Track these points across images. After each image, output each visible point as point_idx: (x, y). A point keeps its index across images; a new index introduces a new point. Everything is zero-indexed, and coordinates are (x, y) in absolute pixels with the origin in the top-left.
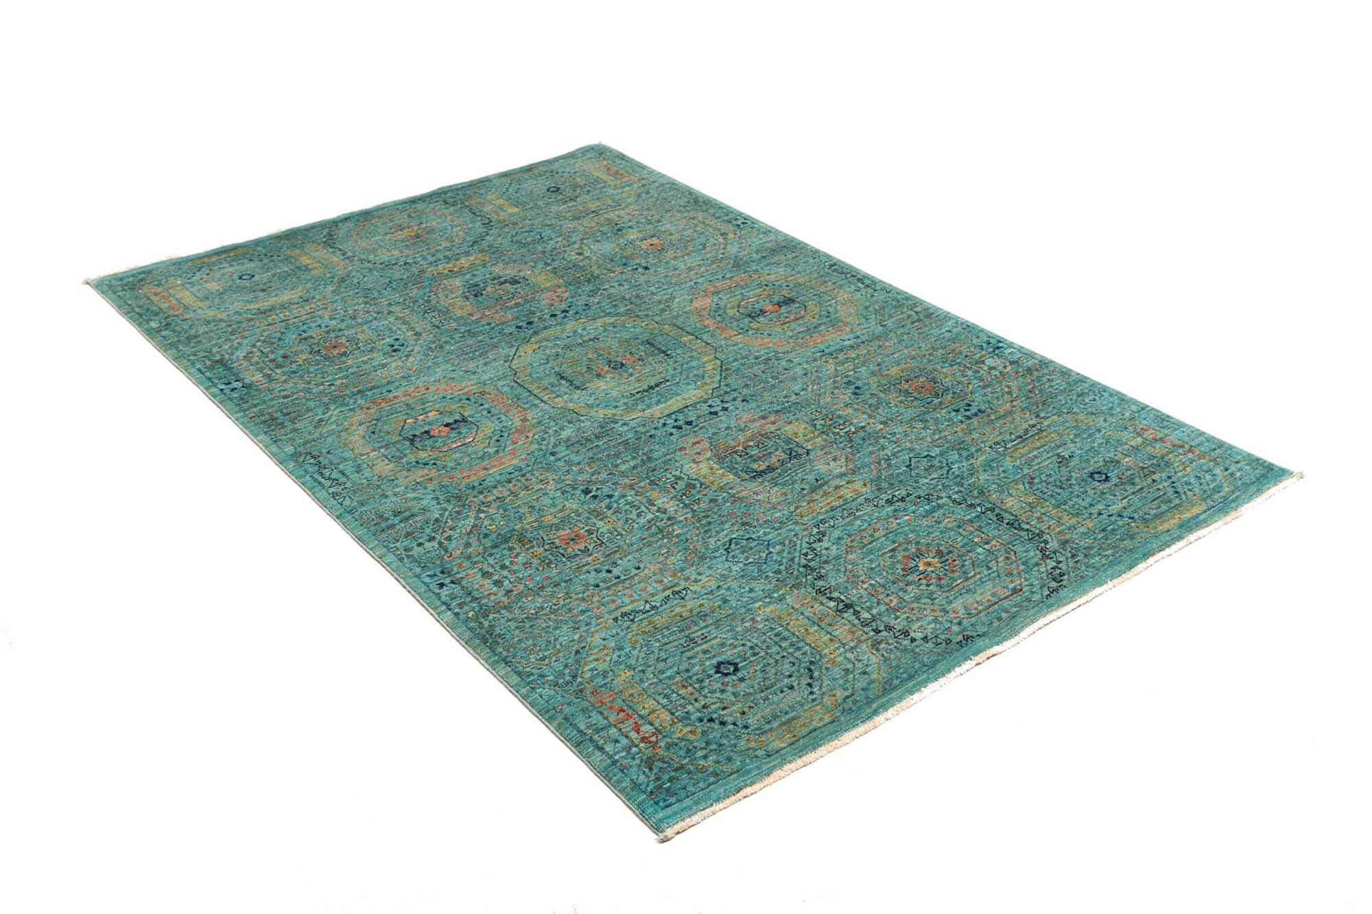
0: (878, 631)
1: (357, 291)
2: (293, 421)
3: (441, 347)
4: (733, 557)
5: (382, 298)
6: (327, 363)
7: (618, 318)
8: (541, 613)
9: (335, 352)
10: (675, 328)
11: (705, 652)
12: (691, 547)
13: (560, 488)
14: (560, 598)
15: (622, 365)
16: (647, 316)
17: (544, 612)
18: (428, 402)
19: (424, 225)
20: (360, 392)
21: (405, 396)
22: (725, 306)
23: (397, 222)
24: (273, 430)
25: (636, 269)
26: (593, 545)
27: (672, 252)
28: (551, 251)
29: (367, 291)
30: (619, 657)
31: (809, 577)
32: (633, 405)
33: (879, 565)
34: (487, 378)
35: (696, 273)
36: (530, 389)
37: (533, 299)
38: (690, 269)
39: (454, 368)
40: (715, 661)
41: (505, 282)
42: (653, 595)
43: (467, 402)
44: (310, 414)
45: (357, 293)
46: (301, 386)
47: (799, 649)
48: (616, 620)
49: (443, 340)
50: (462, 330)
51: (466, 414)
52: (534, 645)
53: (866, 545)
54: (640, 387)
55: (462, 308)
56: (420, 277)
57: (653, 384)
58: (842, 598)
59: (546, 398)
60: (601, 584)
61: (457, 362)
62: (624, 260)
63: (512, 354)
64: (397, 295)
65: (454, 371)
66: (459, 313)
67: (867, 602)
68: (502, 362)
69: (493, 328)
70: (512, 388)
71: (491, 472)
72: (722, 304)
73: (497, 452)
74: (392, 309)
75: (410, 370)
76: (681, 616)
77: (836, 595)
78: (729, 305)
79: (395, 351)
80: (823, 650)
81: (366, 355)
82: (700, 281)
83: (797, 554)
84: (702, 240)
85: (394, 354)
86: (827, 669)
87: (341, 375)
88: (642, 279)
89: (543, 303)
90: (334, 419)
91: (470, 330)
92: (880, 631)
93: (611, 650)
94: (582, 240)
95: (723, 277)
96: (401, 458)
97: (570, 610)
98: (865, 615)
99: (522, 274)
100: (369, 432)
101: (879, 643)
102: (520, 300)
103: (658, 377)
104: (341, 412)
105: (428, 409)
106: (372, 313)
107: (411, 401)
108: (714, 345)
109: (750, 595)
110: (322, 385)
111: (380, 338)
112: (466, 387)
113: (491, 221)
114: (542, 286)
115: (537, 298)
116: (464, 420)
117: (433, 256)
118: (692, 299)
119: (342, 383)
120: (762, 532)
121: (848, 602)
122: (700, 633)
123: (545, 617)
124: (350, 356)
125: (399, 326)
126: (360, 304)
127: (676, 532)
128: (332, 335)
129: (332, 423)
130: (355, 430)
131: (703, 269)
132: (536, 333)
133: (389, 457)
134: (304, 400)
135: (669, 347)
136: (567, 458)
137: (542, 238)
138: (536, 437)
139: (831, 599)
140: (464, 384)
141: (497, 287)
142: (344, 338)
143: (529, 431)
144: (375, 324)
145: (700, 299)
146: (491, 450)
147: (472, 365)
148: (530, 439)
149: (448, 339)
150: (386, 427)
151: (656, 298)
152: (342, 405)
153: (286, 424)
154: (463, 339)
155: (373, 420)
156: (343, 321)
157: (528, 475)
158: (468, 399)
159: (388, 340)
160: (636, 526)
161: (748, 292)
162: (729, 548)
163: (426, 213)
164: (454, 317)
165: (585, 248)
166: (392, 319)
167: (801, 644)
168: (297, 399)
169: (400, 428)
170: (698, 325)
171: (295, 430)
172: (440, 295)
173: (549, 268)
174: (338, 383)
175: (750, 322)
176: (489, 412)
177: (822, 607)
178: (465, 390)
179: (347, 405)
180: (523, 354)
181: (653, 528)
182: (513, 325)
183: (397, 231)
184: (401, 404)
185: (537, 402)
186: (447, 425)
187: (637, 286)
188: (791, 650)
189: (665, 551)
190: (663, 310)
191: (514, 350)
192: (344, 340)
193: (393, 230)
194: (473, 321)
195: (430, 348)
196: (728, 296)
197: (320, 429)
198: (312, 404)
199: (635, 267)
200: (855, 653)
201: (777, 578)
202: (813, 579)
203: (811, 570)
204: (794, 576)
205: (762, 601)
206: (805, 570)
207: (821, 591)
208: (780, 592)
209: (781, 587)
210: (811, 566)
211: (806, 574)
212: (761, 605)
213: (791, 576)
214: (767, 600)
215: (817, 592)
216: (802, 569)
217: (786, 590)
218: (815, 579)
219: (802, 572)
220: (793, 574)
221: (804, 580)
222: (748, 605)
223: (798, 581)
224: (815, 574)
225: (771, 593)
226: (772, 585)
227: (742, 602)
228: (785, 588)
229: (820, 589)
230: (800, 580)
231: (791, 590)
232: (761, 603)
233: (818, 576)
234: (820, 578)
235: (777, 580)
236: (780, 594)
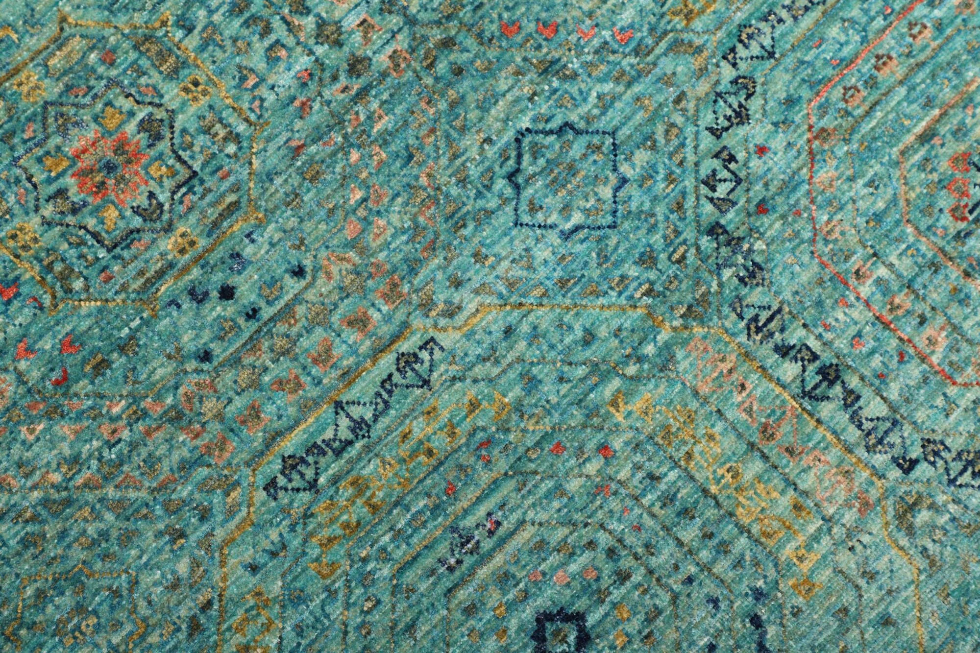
0: (908, 466)
4: (534, 208)
8: (79, 480)
11: (504, 579)
12: (424, 181)
14: (119, 417)
17: (86, 474)
26: (168, 183)
30: (299, 630)
31: (727, 273)
33: (894, 201)
40: (528, 613)
42: (349, 377)
47: (723, 548)
48: (271, 486)
52: (80, 609)
53: (859, 121)
58: (814, 344)
60: (216, 348)
67: (872, 352)
76: (430, 453)
77: (795, 336)
80: (781, 547)
83: (689, 183)
86: (796, 612)
92: (914, 463)
93: (277, 608)
97: (151, 462)
98: (873, 407)
101: (912, 508)
109: (588, 353)
120: (593, 98)
121: (827, 357)
122: (482, 510)
123: (90, 497)
127: (378, 127)
139: (784, 351)
160: (271, 98)
162: (518, 170)
167: (728, 530)
177: (766, 384)
181: (316, 106)
188: (705, 555)
189: (359, 195)
200: (859, 548)
201: (647, 286)
202: (737, 282)
203: (728, 244)
204: (690, 271)
205: (618, 375)
206: (715, 245)
207: (760, 324)
208: (658, 337)
209: (661, 318)
210: (728, 229)
211: (717, 264)
212: (618, 391)
213: (682, 272)
214: (632, 370)
215: (749, 329)
216: (706, 242)
217: (674, 329)
218: (741, 280)
219: (709, 257)
220: (686, 266)
221: (714, 287)
222: (586, 395)
223: (700, 292)
224: (740, 260)
225: (640, 344)
226: (639, 311)
227: (570, 385)
228: (671, 321)
229: (756, 318)
230: (704, 288)
231: (686, 328)
232: (616, 383)
233: (747, 270)
234: (755, 277)
235: (648, 293)
236: (660, 344)
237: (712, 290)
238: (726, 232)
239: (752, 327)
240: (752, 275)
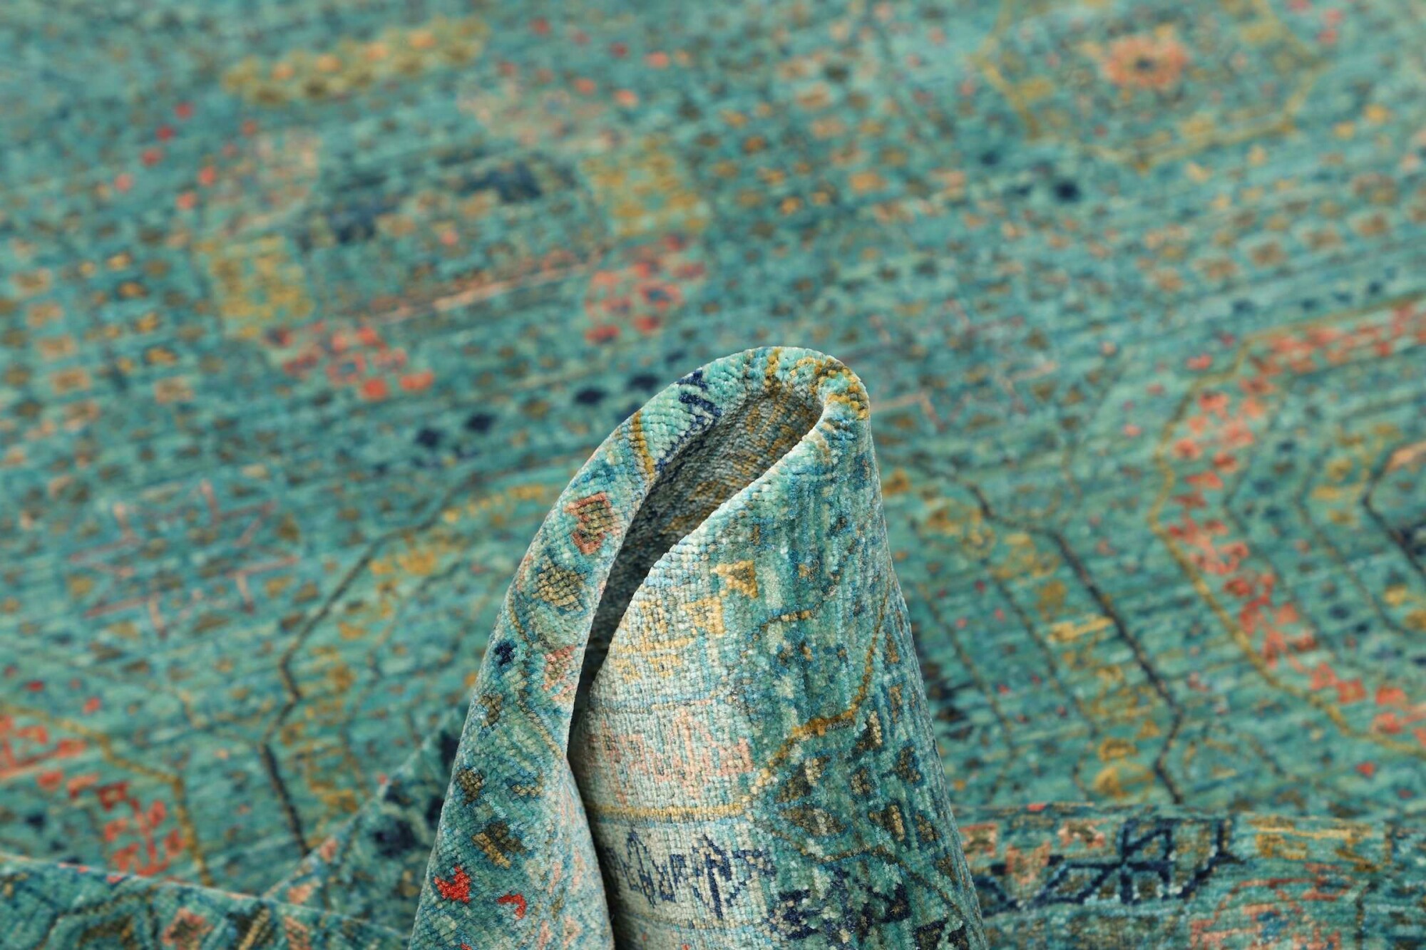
3: (82, 495)
10: (1052, 553)
16: (960, 462)
22: (1317, 463)
25: (1024, 191)
27: (1212, 116)
28: (735, 46)
35: (1266, 250)
37: (550, 295)
38: (1247, 222)
39: (68, 621)
41: (486, 183)
49: (108, 458)
50: (205, 419)
55: (263, 294)
61: (99, 592)
62: (996, 133)
63: (329, 586)
65: (62, 638)
66: (237, 322)
69: (326, 427)
70: (239, 788)
78: (1339, 458)
82: (1262, 297)
84: (1364, 64)
89: (580, 320)
91: (232, 424)
95: (1375, 289)
99: (568, 150)
102: (496, 291)
108: (1180, 690)
112: (61, 745)
114: (616, 228)
115: (566, 292)
118: (1187, 399)
131: (1303, 230)
132: (477, 484)
135: (980, 670)
140: (61, 729)
141: (444, 207)
145: (1224, 401)
147: (145, 620)
149: (128, 456)
151: (1043, 365)
154: (185, 468)
164: (209, 340)
170: (1157, 559)
173: (685, 133)
175: (1395, 580)
180: (373, 597)
182: (409, 422)
187: (987, 287)
190: (1044, 442)
191: (348, 561)
194: (268, 375)
196: (1356, 402)
199: (1024, 179)
201: (879, 741)
202: (798, 887)
203: (867, 911)
204: (864, 827)
205: (783, 612)
206: (877, 889)
207: (715, 871)
208: (794, 712)
209: (821, 733)
210: (891, 925)
211: (847, 875)
212: (760, 594)
213: (869, 810)
214: (776, 639)
215: (717, 851)
216: (888, 877)
217: (790, 743)
218: (797, 896)
219: (865, 868)
220: (873, 822)
221: (813, 847)
222: (793, 544)
223: (821, 820)
224: (828, 914)
225: (806, 677)
226: (849, 705)
227: (827, 528)
228: (805, 747)
229: (726, 872)
230: (824, 830)
231: (780, 761)
232: (775, 599)
233: (805, 914)
234: (786, 918)
235: (868, 734)
236: (783, 707)
237: (811, 841)
238: (890, 918)
239: (718, 858)
240: (791, 916)
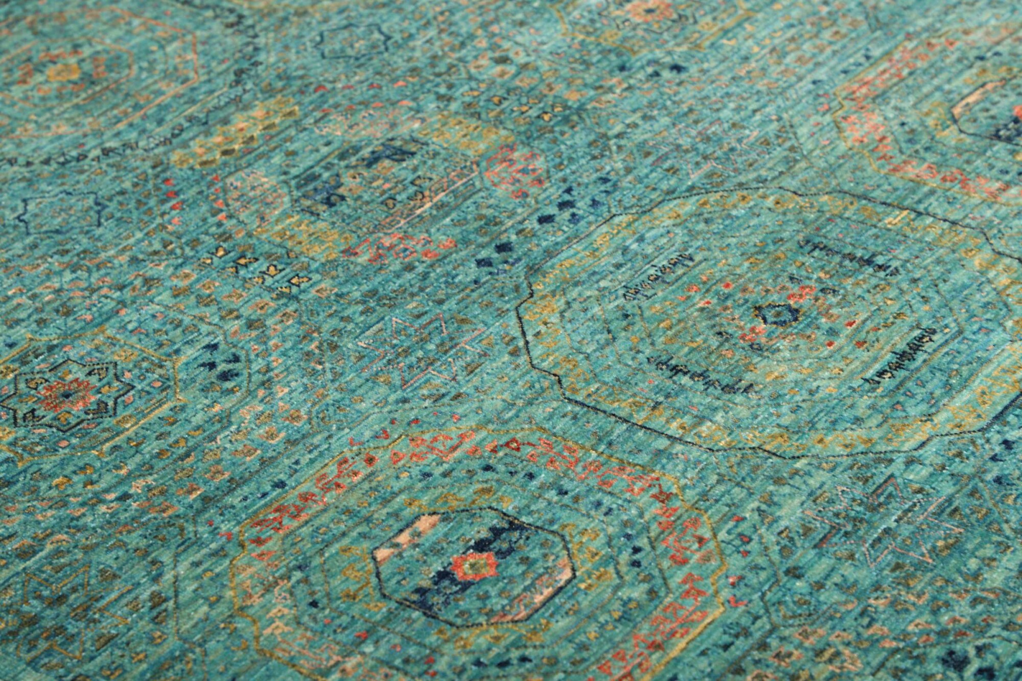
1: (29, 240)
2: (83, 613)
5: (105, 248)
6: (74, 441)
7: (704, 198)
9: (78, 409)
13: (882, 665)
15: (795, 312)
16: (762, 181)
18: (395, 495)
19: (86, 51)
20: (206, 500)
21: (326, 489)
23: (13, 52)
24: (48, 652)
25: (657, 74)
27: (708, 19)
28: (433, 66)
29: (59, 238)
32: (893, 408)
34: (500, 405)
35: (799, 59)
36: (622, 414)
37: (470, 191)
38: (779, 52)
39: (399, 394)
41: (374, 159)
43: (489, 475)
44: (119, 587)
45: (35, 246)
46: (49, 517)
49: (326, 327)
50: (357, 295)
51: (509, 507)
54: (876, 359)
55: (317, 238)
56: (166, 180)
57: (901, 346)
59: (674, 429)
61: (396, 379)
62: (613, 57)
63: (516, 333)
64: (139, 235)
65: (405, 401)
66: (319, 253)
68: (506, 358)
69: (425, 276)
70: (575, 418)
71: (674, 652)
72: (912, 120)
73: (652, 593)
74: (151, 270)
75: (295, 418)
78: (931, 122)
79: (225, 376)
81: (161, 403)
82: (822, 75)
85: (229, 385)
87: (131, 465)
88: (688, 95)
89: (500, 192)
90: (190, 588)
91: (373, 293)
94: (485, 26)
95: (867, 58)
96: (430, 661)
100: (303, 606)
102: (441, 196)
103: (903, 326)
104: (197, 564)
105: (407, 513)
106: (104, 291)
107: (352, 501)
110: (101, 501)
111: (166, 349)
112: (462, 437)
113: (241, 17)
114: (471, 154)
115: (478, 184)
116: (514, 526)
117: (160, 122)
119: (149, 489)
124: (122, 413)
125: (196, 312)
126: (60, 273)
128: (38, 364)
129: (193, 600)
130: (266, 608)
132: (534, 270)
133: (398, 662)
134: (79, 555)
136: (837, 579)
137: (388, 38)
138: (722, 535)
140: (453, 431)
141: (365, 173)
142: (75, 367)
143: (696, 522)
144: (129, 315)
145: (854, 117)
146: (638, 592)
147: (439, 379)
148: (712, 545)
149: (334, 322)
150: (336, 582)
151: (752, 134)
152: (186, 545)
153: (72, 630)
154: (373, 318)
155: (290, 570)
156: (41, 322)
157: (774, 642)
158: (488, 468)
159: (190, 353)
161: (949, 81)
163: (73, 20)
164: (314, 266)
165: (506, 45)
166: (165, 297)
168: (58, 553)
169: (374, 580)
170: (898, 183)
171: (108, 640)
172: (242, 217)
173: (454, 106)
174: (137, 487)
176: (562, 492)
178: (467, 446)
179: (198, 542)
180: (543, 329)
182: (467, 261)
183: (29, 74)
184: (331, 513)
185: (662, 443)
186: (481, 546)
187: (685, 114)
190: (790, 162)
191: (513, 321)
192: (77, 373)
193: (18, 74)
194: (365, 268)
195: (308, 354)
196: (913, 99)
197: (171, 623)
198: (108, 559)
199: (650, 70)
